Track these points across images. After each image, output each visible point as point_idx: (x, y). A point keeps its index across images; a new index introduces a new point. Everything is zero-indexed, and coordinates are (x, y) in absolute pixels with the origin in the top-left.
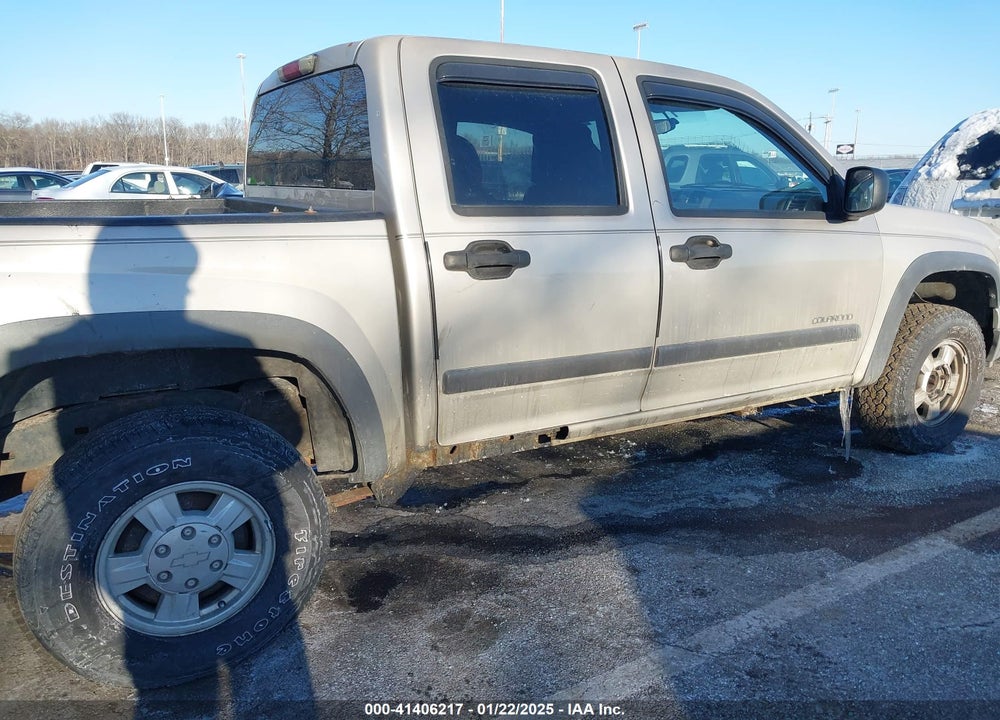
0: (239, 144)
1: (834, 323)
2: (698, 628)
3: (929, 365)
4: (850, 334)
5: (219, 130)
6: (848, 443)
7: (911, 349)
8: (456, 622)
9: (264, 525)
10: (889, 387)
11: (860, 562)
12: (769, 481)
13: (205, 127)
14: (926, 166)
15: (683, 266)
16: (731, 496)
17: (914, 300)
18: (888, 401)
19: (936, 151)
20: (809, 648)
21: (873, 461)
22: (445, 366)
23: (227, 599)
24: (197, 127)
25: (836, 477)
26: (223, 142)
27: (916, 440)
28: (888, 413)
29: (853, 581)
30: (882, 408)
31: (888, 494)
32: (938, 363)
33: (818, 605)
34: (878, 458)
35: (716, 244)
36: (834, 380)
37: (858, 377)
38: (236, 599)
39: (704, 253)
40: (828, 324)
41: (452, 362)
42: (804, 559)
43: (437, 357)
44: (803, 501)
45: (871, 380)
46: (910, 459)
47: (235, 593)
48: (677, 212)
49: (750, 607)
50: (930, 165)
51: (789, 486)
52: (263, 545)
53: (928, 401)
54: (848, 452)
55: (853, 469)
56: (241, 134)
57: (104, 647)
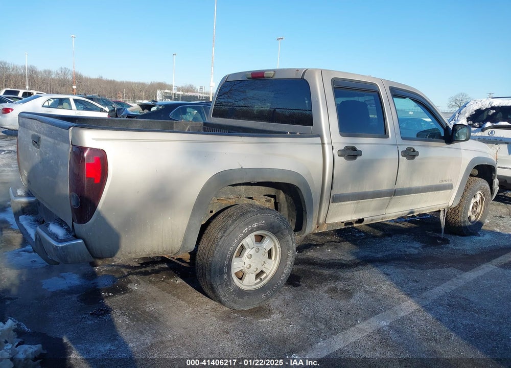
0: (68, 82)
1: (446, 183)
2: (422, 292)
3: (473, 201)
4: (450, 187)
5: (57, 74)
6: (443, 231)
7: (468, 194)
8: (334, 290)
9: (278, 248)
10: (460, 209)
11: (466, 272)
12: (417, 245)
13: (50, 72)
14: (453, 121)
15: (405, 158)
16: (406, 249)
17: (471, 175)
18: (459, 214)
19: (457, 115)
20: (464, 298)
21: (452, 238)
22: (334, 192)
23: (262, 277)
24: (45, 71)
25: (441, 244)
26: (60, 80)
27: (468, 230)
28: (459, 219)
29: (467, 278)
30: (456, 217)
31: (463, 250)
32: (475, 201)
33: (460, 285)
34: (453, 237)
35: (414, 151)
36: (443, 205)
37: (450, 204)
38: (266, 277)
39: (410, 154)
40: (445, 183)
41: (336, 191)
42: (446, 271)
43: (332, 189)
44: (434, 251)
45: (454, 206)
46: (465, 238)
47: (265, 275)
48: (403, 138)
49: (436, 286)
50: (455, 120)
51: (426, 247)
52: (276, 257)
53: (471, 215)
54: (442, 235)
55: (446, 241)
56: (70, 76)
57: (232, 292)
